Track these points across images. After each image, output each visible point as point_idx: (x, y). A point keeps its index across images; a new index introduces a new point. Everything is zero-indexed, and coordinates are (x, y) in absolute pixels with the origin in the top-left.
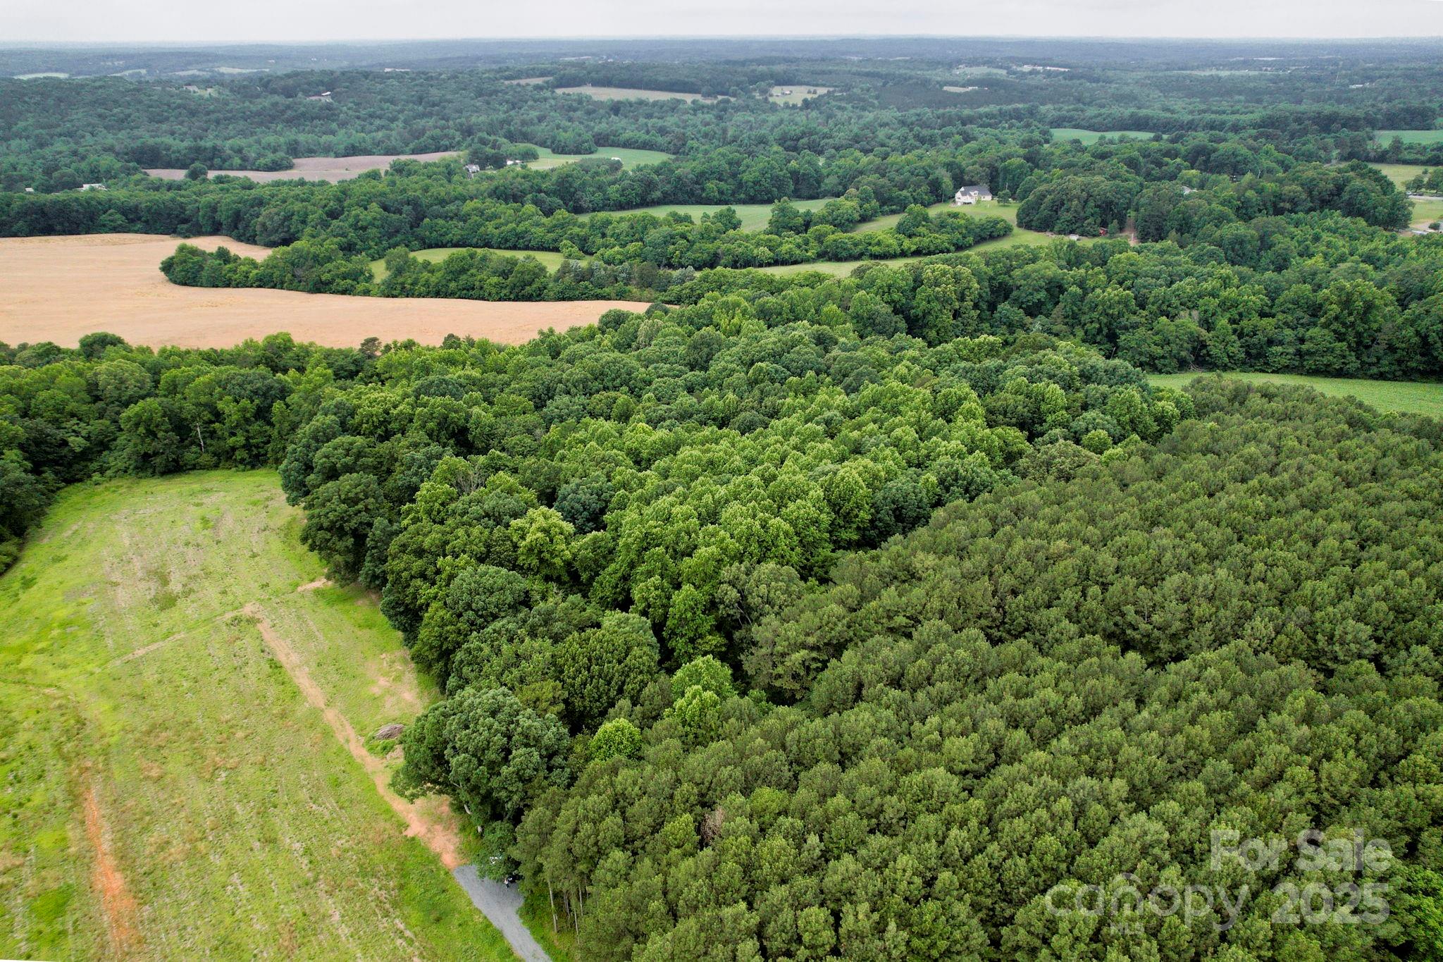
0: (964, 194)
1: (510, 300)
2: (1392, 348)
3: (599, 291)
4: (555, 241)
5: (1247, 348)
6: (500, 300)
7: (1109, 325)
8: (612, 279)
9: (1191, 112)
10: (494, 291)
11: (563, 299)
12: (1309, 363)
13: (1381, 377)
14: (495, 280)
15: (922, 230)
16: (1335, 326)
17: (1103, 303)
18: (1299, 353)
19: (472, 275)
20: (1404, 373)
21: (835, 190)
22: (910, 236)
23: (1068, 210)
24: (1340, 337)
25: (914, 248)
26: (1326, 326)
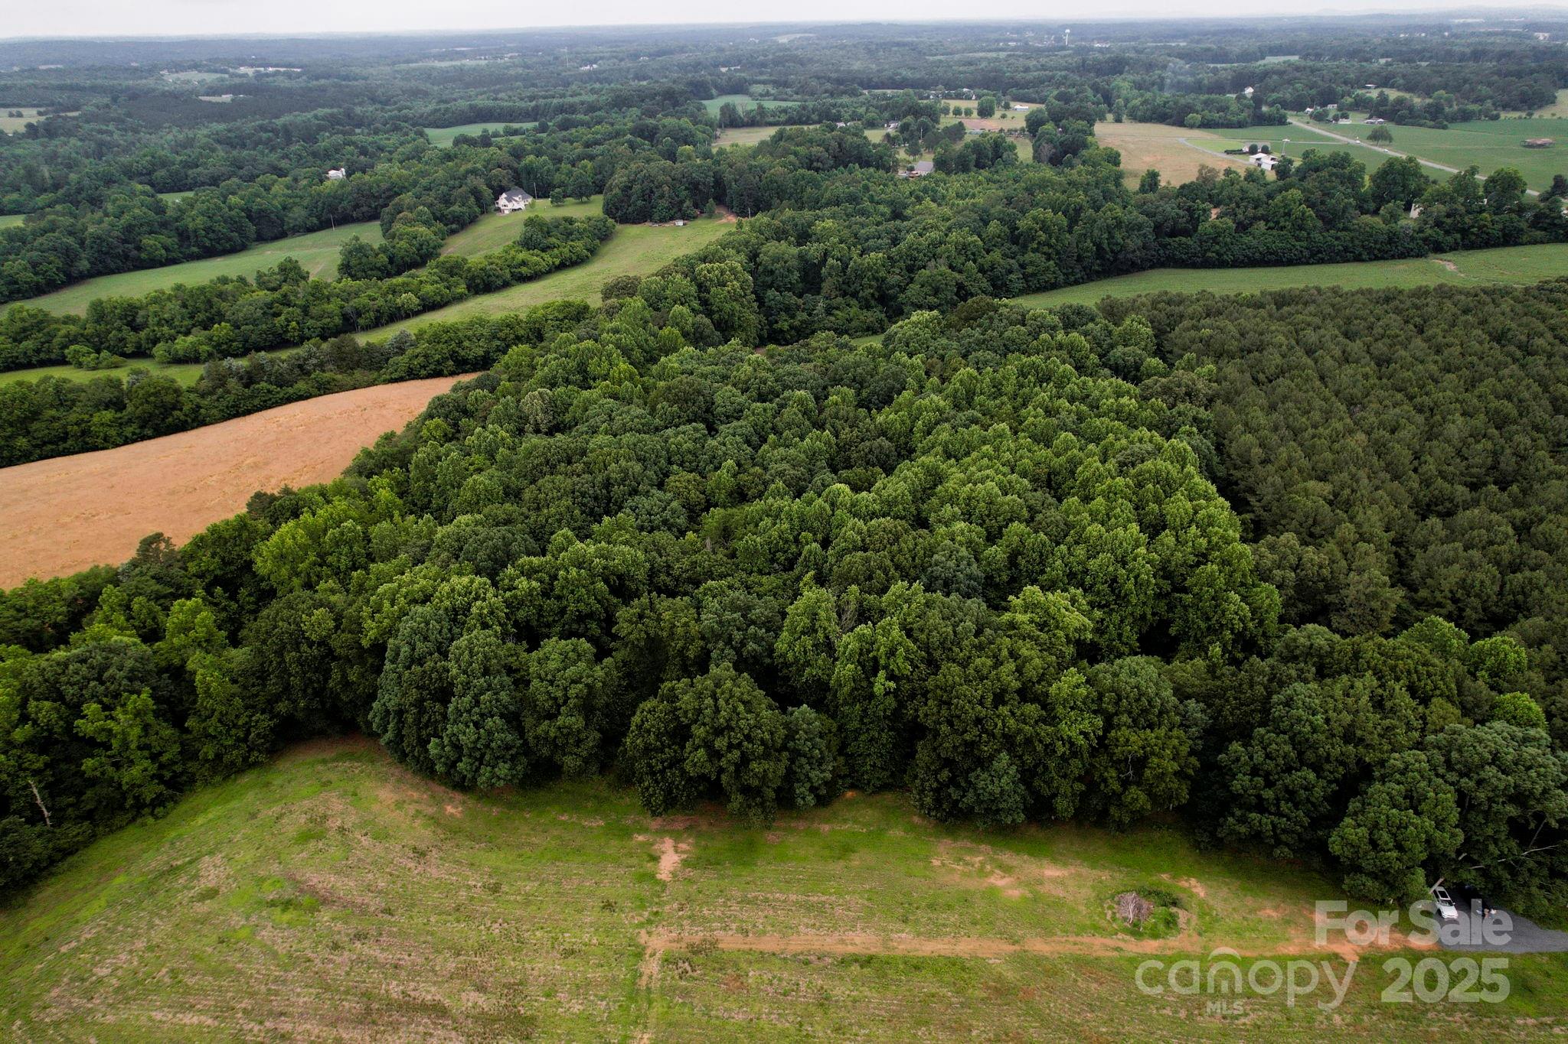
0: (509, 200)
1: (143, 438)
2: (1080, 259)
3: (290, 390)
4: (38, 351)
5: (993, 281)
6: (127, 441)
7: (879, 288)
8: (297, 371)
9: (532, 98)
10: (113, 432)
11: (237, 415)
12: (1034, 283)
13: (1076, 283)
14: (108, 415)
15: (553, 240)
16: (1046, 249)
17: (870, 268)
18: (1026, 277)
19: (54, 419)
20: (1091, 275)
21: (309, 224)
22: (543, 250)
23: (662, 197)
24: (1049, 258)
25: (557, 262)
26: (1034, 251)
